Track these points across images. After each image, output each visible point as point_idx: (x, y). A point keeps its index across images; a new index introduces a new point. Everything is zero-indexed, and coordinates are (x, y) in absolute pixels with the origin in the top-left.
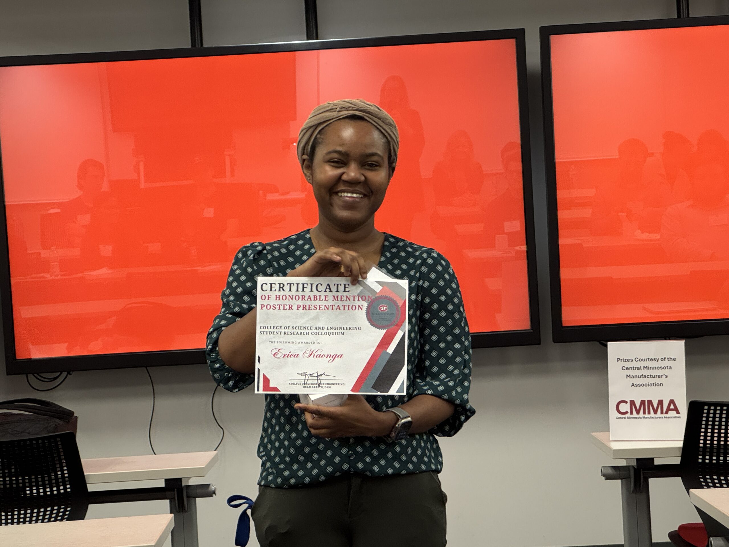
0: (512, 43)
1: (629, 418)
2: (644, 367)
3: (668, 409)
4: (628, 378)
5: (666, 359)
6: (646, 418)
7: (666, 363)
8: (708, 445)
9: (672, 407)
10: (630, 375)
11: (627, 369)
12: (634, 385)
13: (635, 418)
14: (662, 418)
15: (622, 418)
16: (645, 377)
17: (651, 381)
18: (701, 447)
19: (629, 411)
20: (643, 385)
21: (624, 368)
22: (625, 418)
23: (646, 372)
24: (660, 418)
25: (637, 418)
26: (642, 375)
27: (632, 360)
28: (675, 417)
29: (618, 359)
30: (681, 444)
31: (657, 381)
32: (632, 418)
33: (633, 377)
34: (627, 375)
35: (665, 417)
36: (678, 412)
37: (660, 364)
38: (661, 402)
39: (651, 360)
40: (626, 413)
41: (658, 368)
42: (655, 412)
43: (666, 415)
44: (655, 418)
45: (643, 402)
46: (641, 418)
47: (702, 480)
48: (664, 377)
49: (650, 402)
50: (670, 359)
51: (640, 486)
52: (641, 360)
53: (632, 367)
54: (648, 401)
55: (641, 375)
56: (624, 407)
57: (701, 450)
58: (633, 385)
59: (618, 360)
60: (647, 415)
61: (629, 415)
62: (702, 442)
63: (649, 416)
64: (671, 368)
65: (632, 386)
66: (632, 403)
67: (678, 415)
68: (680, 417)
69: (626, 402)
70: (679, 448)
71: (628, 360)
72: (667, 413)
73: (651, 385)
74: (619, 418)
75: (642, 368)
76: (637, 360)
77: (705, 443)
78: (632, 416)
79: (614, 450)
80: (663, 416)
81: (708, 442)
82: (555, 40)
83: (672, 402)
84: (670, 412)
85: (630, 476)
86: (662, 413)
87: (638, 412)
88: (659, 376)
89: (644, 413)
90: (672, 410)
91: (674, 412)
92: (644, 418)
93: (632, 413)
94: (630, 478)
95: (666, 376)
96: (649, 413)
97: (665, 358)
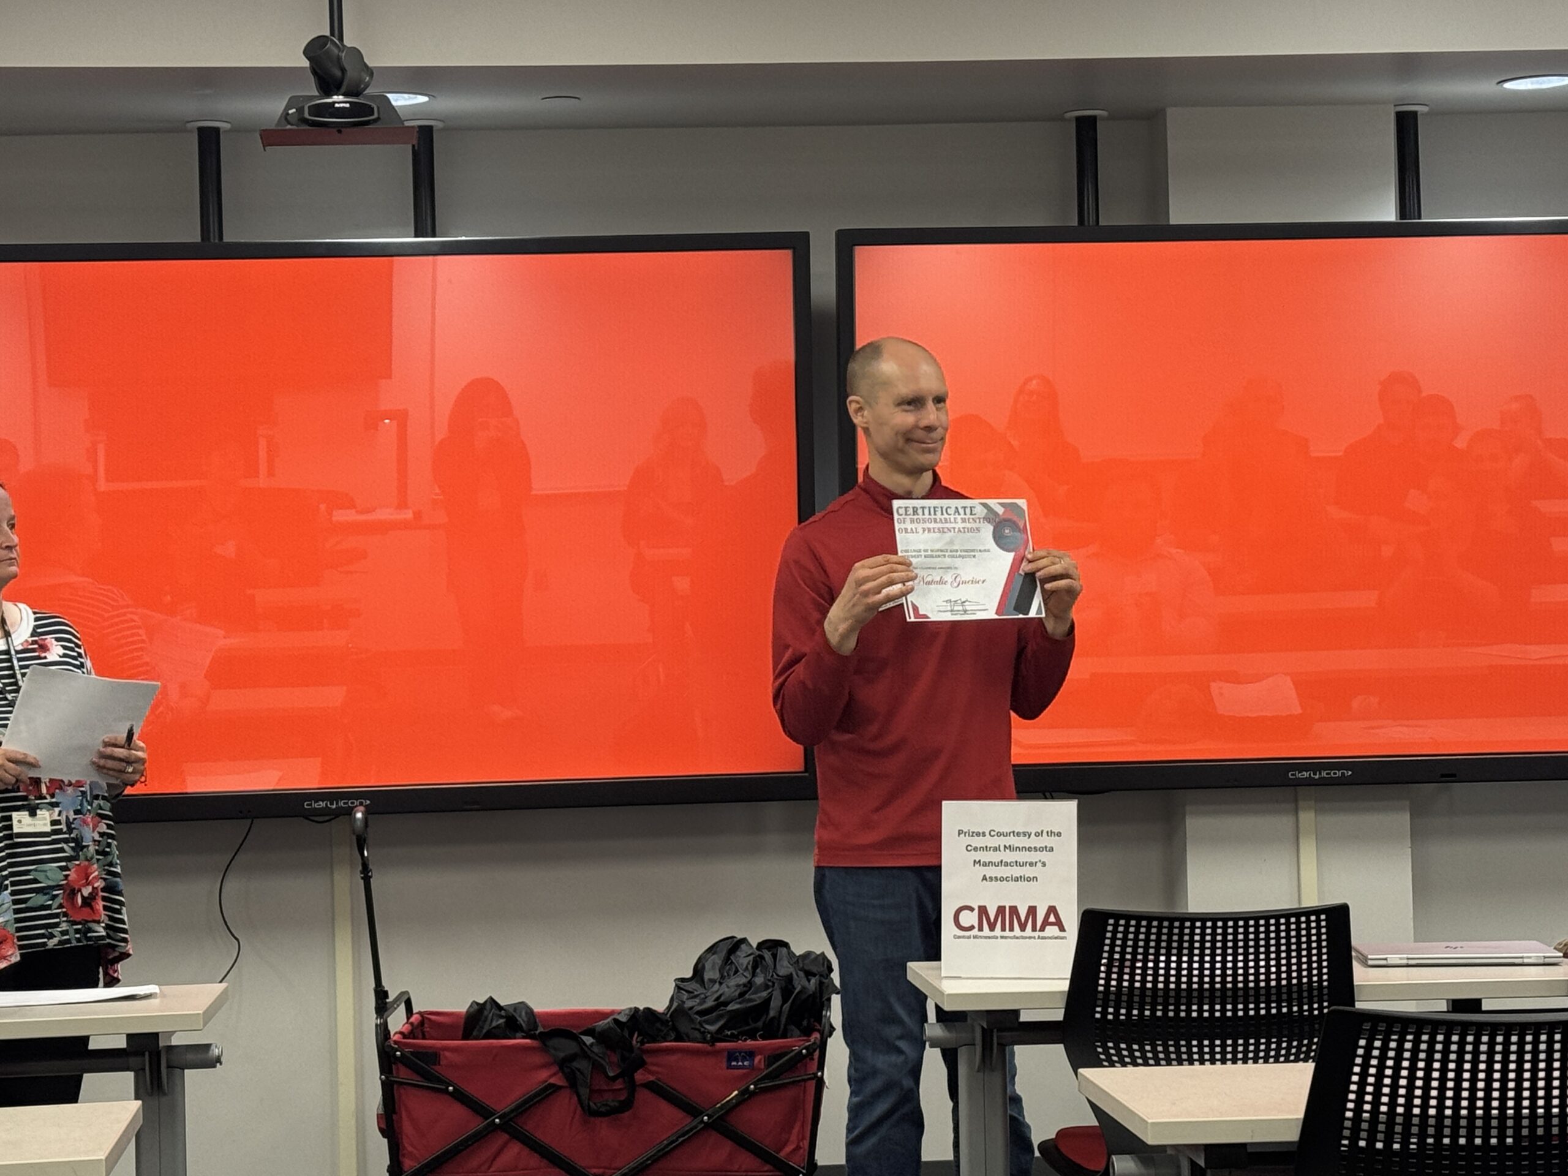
0: (784, 258)
1: (975, 937)
2: (1005, 846)
3: (1046, 923)
4: (977, 865)
5: (1045, 834)
6: (1006, 938)
7: (1045, 841)
8: (1112, 989)
9: (1052, 919)
10: (980, 861)
11: (976, 849)
12: (986, 879)
13: (986, 937)
14: (1034, 938)
15: (964, 937)
16: (1007, 864)
17: (1017, 871)
18: (1101, 992)
19: (976, 925)
20: (1002, 879)
21: (969, 848)
22: (969, 937)
23: (1009, 856)
24: (1030, 938)
25: (989, 938)
26: (1002, 862)
27: (984, 834)
28: (1056, 938)
29: (960, 832)
30: (1065, 986)
31: (1028, 871)
32: (981, 937)
33: (985, 864)
34: (975, 861)
35: (1039, 937)
36: (1062, 929)
37: (1034, 842)
38: (1032, 911)
39: (1018, 834)
40: (972, 928)
41: (1029, 849)
42: (1023, 928)
43: (1042, 934)
44: (1023, 938)
45: (1001, 910)
46: (997, 938)
47: (1100, 1050)
48: (1039, 864)
49: (1014, 910)
50: (1050, 833)
51: (991, 1057)
52: (999, 834)
53: (984, 846)
54: (1010, 907)
55: (999, 860)
56: (969, 919)
57: (1100, 996)
58: (984, 878)
59: (959, 834)
60: (1007, 933)
61: (975, 932)
62: (1102, 982)
63: (1011, 934)
64: (1052, 849)
65: (983, 880)
66: (983, 910)
67: (1062, 934)
68: (1062, 938)
69: (971, 909)
70: (1065, 992)
71: (978, 834)
72: (1042, 929)
73: (1017, 880)
74: (959, 937)
75: (1002, 848)
76: (992, 833)
77: (1107, 985)
78: (981, 934)
79: (949, 995)
80: (1036, 934)
81: (1114, 983)
82: (864, 255)
83: (1052, 910)
84: (1048, 928)
85: (974, 1039)
86: (1034, 929)
87: (992, 927)
88: (1031, 864)
89: (1003, 929)
90: (1052, 924)
91: (1056, 928)
92: (1002, 937)
93: (981, 929)
94: (974, 1045)
95: (1044, 864)
96: (1012, 929)
97: (1042, 832)
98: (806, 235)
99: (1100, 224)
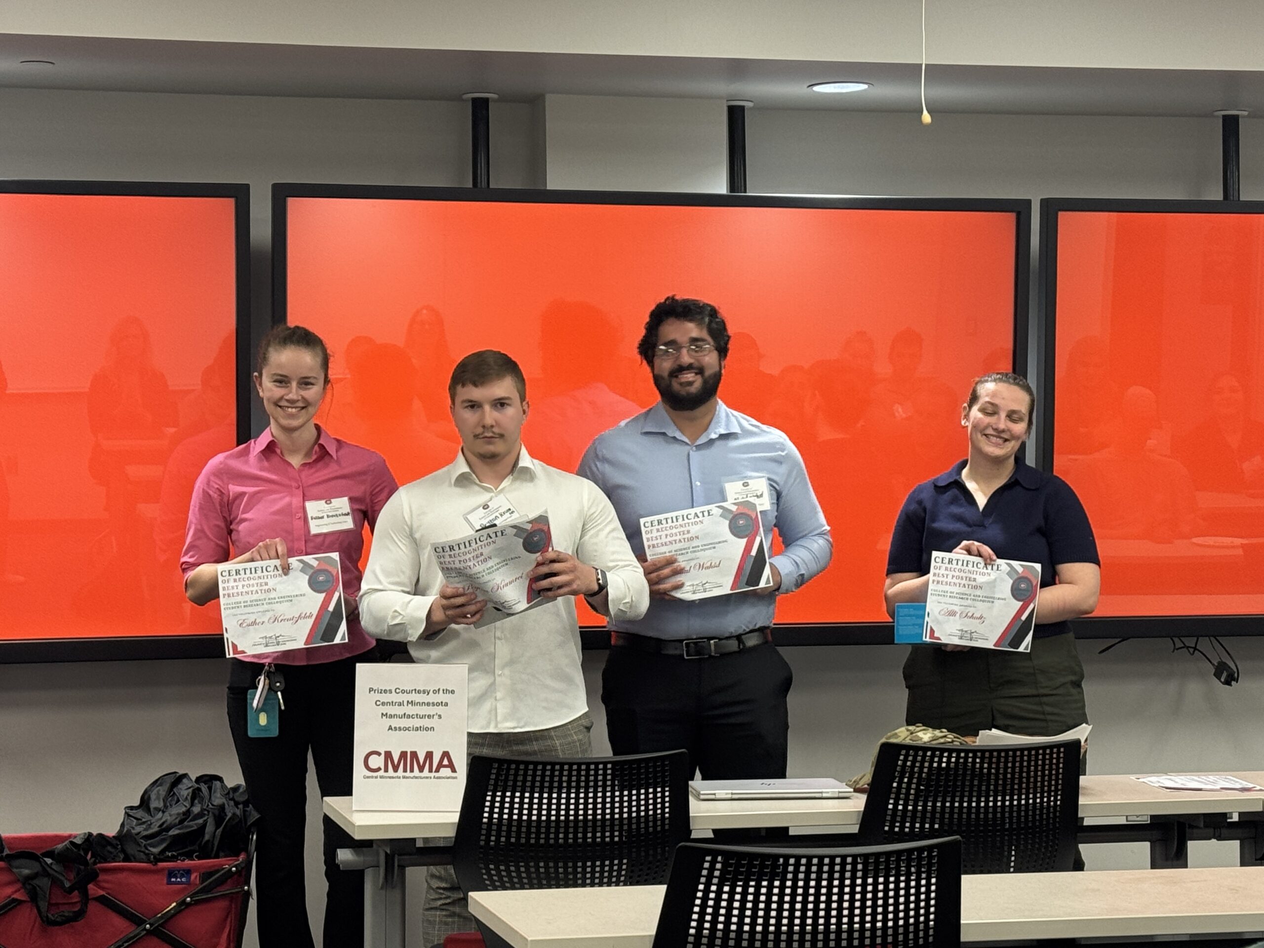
1: (381, 777)
2: (408, 702)
3: (440, 765)
4: (384, 717)
5: (441, 691)
6: (407, 778)
7: (441, 697)
8: (494, 820)
9: (446, 762)
10: (387, 714)
11: (383, 704)
13: (390, 777)
14: (431, 778)
15: (372, 777)
16: (409, 717)
17: (418, 723)
18: (485, 823)
19: (383, 767)
20: (407, 729)
21: (378, 703)
22: (376, 777)
23: (410, 710)
24: (427, 778)
25: (393, 778)
26: (405, 714)
27: (391, 692)
28: (448, 778)
29: (371, 690)
30: (455, 818)
31: (426, 723)
32: (386, 777)
33: (391, 716)
34: (382, 714)
35: (434, 777)
36: (454, 770)
37: (432, 698)
38: (429, 755)
39: (419, 692)
40: (379, 769)
41: (428, 704)
42: (421, 769)
43: (437, 775)
44: (421, 778)
45: (403, 755)
46: (400, 778)
47: (483, 871)
48: (436, 717)
49: (414, 755)
50: (446, 691)
51: (393, 877)
52: (403, 692)
53: (390, 701)
54: (411, 752)
55: (403, 713)
56: (376, 762)
57: (484, 826)
58: (390, 728)
60: (408, 774)
61: (382, 773)
62: (486, 815)
63: (412, 775)
64: (446, 704)
66: (388, 755)
67: (454, 775)
68: (455, 778)
69: (379, 754)
70: (455, 823)
71: (385, 691)
72: (437, 771)
73: (417, 729)
74: (368, 777)
75: (405, 703)
76: (398, 691)
77: (491, 818)
78: (386, 774)
79: (359, 826)
80: (432, 775)
81: (496, 816)
83: (446, 754)
84: (442, 770)
85: (378, 862)
86: (430, 771)
87: (396, 769)
88: (429, 717)
89: (405, 770)
90: (445, 766)
91: (449, 770)
92: (404, 777)
93: (386, 770)
94: (378, 867)
95: (440, 717)
96: (412, 771)
97: (439, 690)
98: (247, 186)
99: (491, 186)
